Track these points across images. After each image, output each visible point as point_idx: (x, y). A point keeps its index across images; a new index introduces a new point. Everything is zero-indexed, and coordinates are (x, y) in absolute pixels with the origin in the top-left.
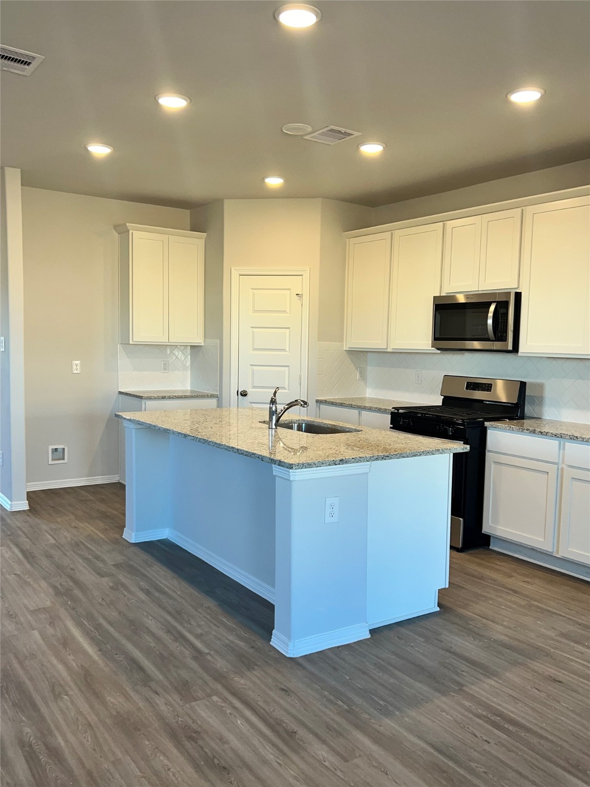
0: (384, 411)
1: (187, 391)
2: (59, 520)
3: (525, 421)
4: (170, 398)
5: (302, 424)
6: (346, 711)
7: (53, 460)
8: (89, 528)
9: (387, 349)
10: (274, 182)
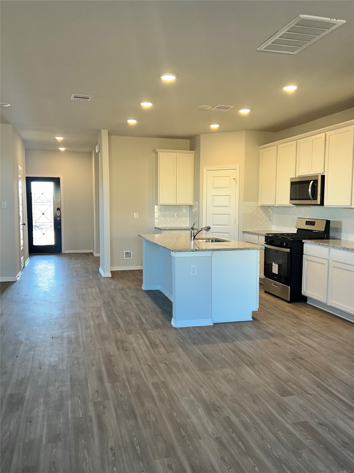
0: (262, 235)
1: (187, 227)
2: (121, 281)
3: (330, 240)
4: (174, 230)
5: (213, 240)
6: (182, 343)
7: (126, 257)
8: (130, 284)
9: (275, 205)
10: (215, 127)
